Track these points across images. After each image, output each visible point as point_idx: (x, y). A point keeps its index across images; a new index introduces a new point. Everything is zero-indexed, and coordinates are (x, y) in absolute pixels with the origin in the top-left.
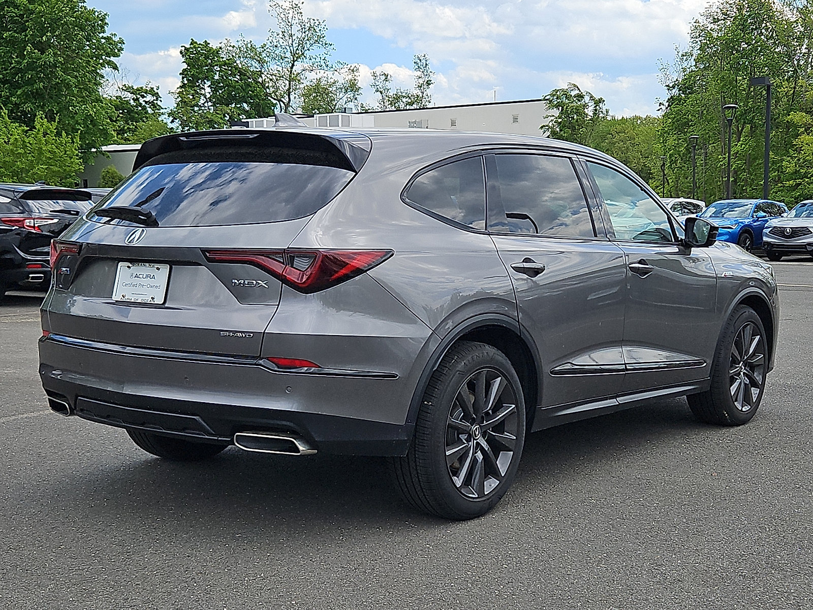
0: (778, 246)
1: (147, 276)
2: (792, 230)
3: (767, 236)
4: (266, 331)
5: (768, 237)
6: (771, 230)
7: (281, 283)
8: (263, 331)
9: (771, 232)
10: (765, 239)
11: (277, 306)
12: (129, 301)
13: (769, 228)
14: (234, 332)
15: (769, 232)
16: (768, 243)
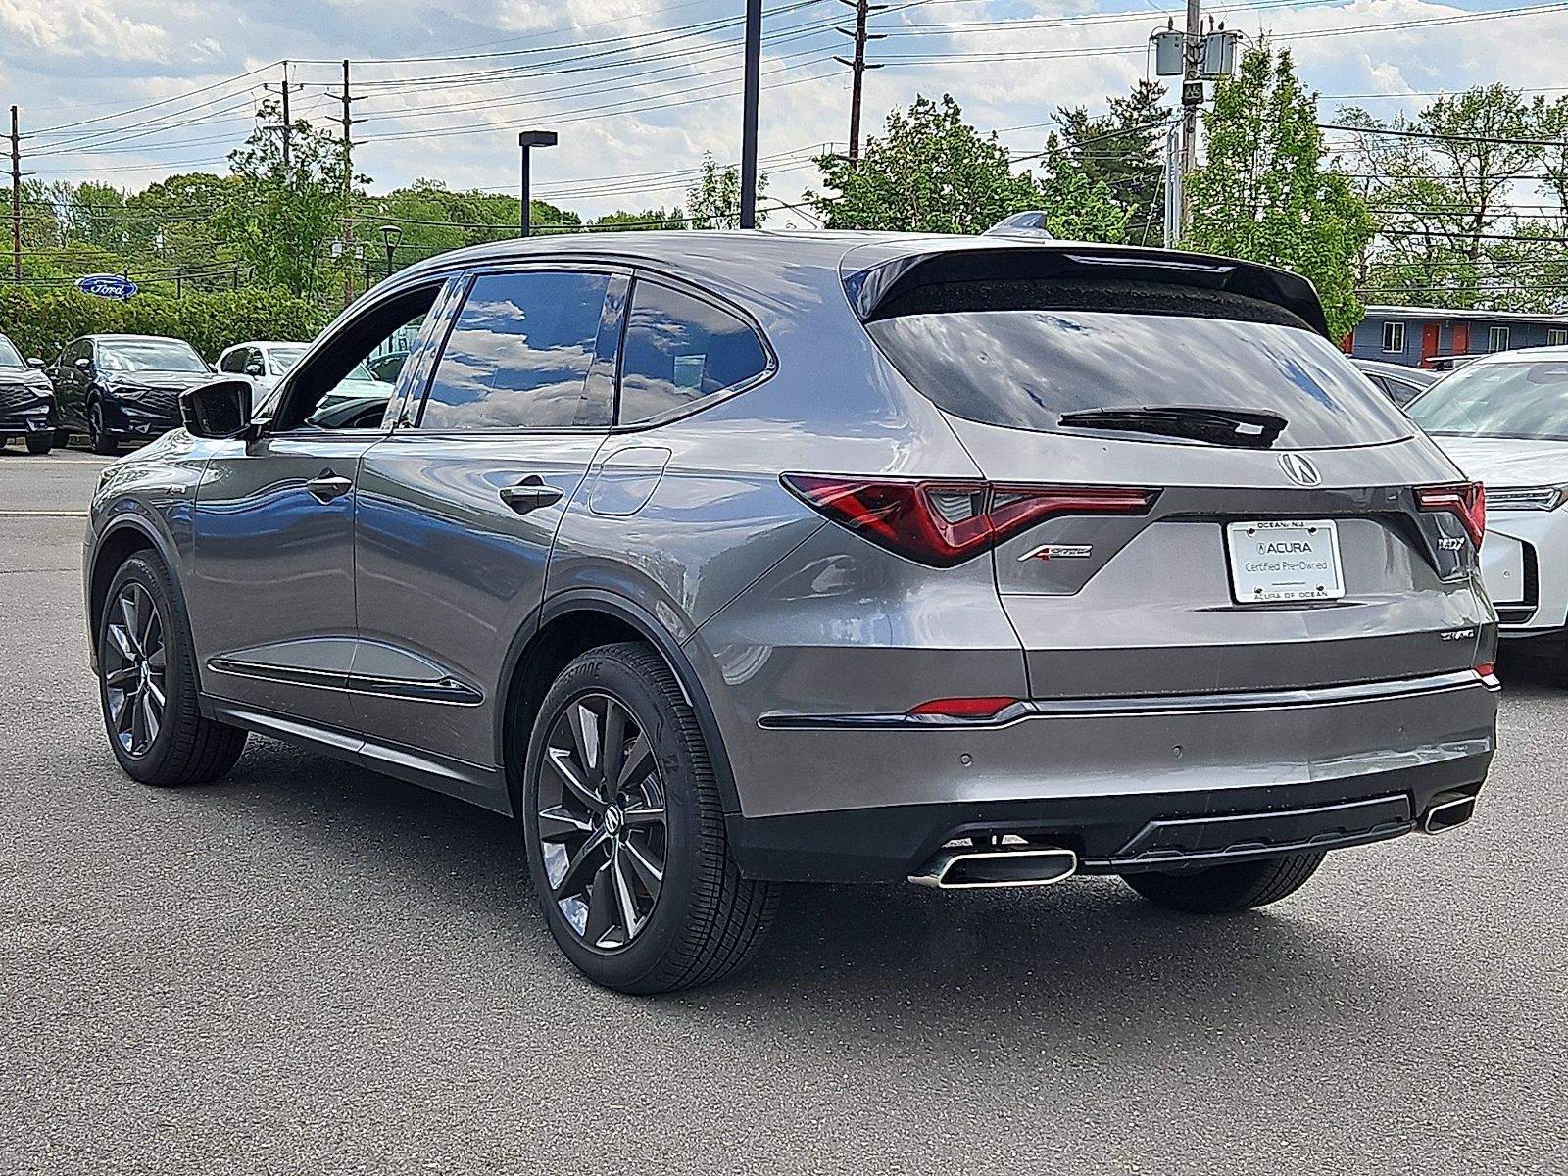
12: (1273, 599)
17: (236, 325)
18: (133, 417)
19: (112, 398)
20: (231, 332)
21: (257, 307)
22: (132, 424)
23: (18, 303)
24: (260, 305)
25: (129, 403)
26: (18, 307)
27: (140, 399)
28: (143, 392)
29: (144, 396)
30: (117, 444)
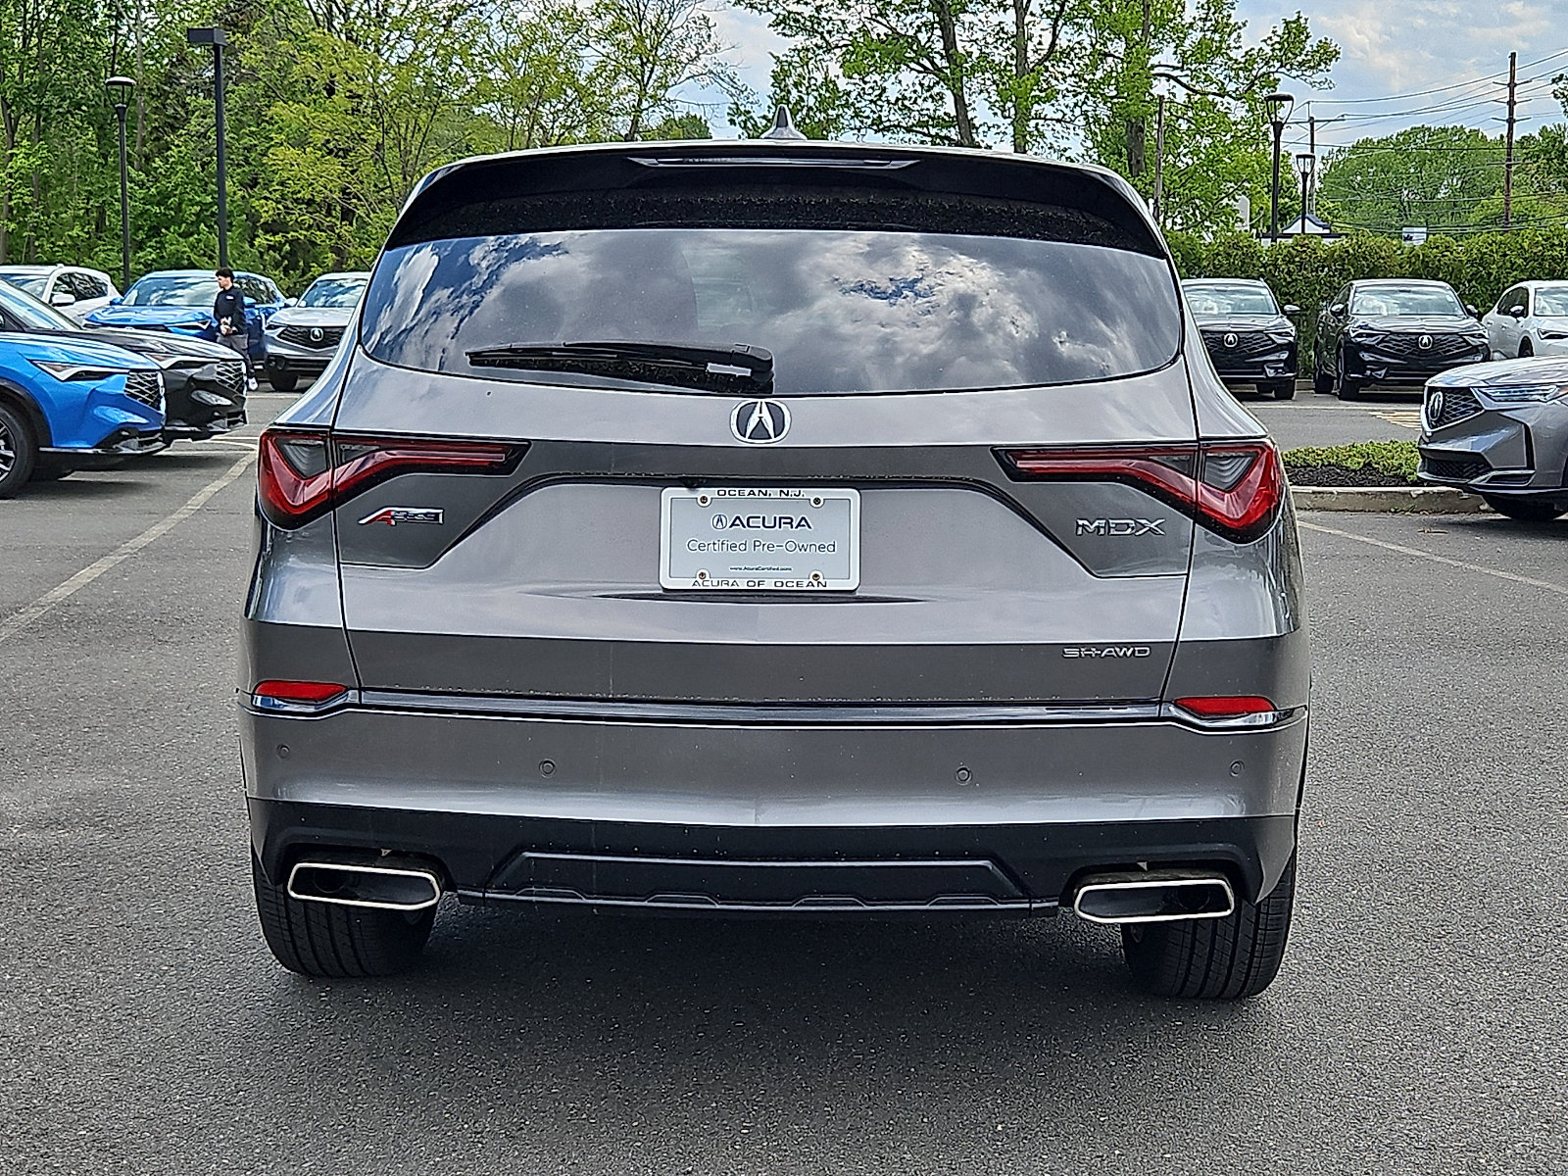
0: (298, 362)
1: (779, 522)
2: (324, 332)
3: (274, 342)
4: (1180, 639)
5: (280, 346)
6: (282, 332)
7: (1192, 521)
8: (1174, 640)
9: (282, 335)
10: (271, 349)
11: (1185, 577)
12: (725, 587)
13: (276, 327)
14: (1102, 647)
15: (279, 336)
16: (279, 358)
17: (1527, 264)
18: (1370, 362)
19: (1352, 342)
20: (1522, 271)
21: (1554, 244)
22: (1369, 369)
23: (1305, 251)
24: (1557, 242)
25: (1369, 349)
26: (1304, 256)
27: (1378, 344)
28: (1381, 337)
29: (1382, 341)
30: (1358, 390)
